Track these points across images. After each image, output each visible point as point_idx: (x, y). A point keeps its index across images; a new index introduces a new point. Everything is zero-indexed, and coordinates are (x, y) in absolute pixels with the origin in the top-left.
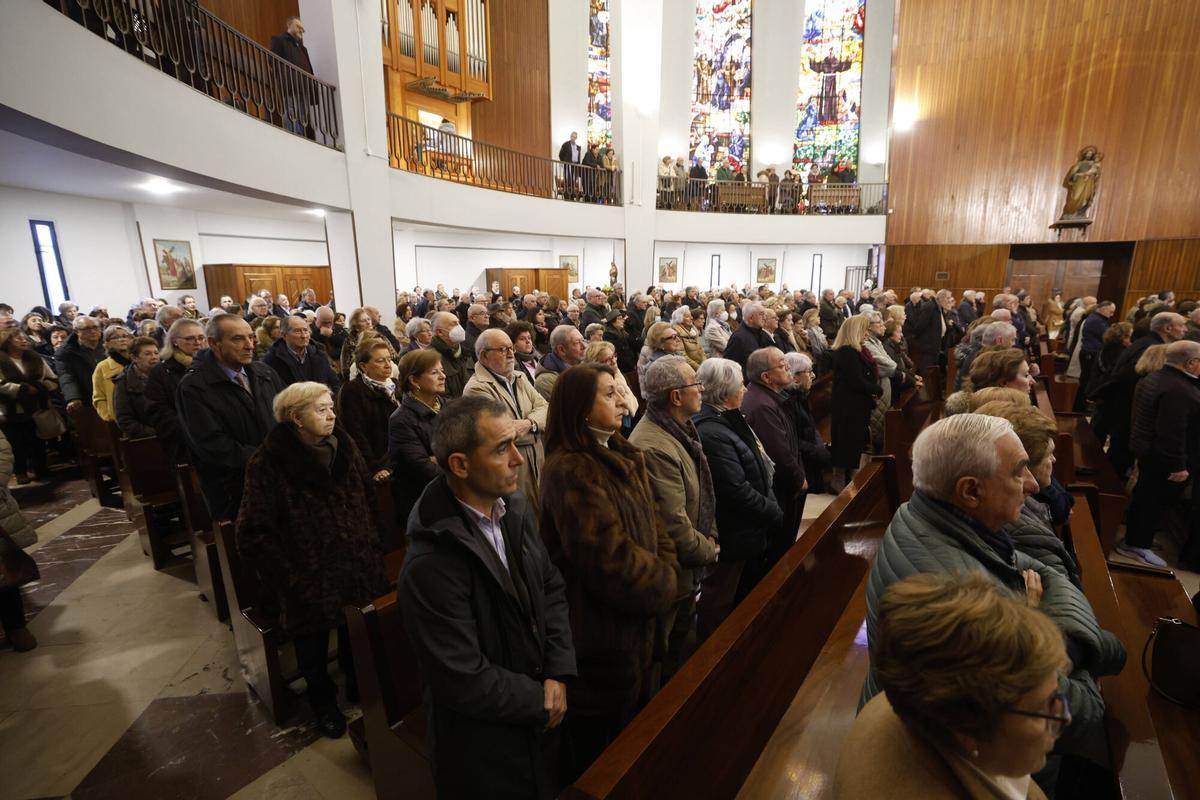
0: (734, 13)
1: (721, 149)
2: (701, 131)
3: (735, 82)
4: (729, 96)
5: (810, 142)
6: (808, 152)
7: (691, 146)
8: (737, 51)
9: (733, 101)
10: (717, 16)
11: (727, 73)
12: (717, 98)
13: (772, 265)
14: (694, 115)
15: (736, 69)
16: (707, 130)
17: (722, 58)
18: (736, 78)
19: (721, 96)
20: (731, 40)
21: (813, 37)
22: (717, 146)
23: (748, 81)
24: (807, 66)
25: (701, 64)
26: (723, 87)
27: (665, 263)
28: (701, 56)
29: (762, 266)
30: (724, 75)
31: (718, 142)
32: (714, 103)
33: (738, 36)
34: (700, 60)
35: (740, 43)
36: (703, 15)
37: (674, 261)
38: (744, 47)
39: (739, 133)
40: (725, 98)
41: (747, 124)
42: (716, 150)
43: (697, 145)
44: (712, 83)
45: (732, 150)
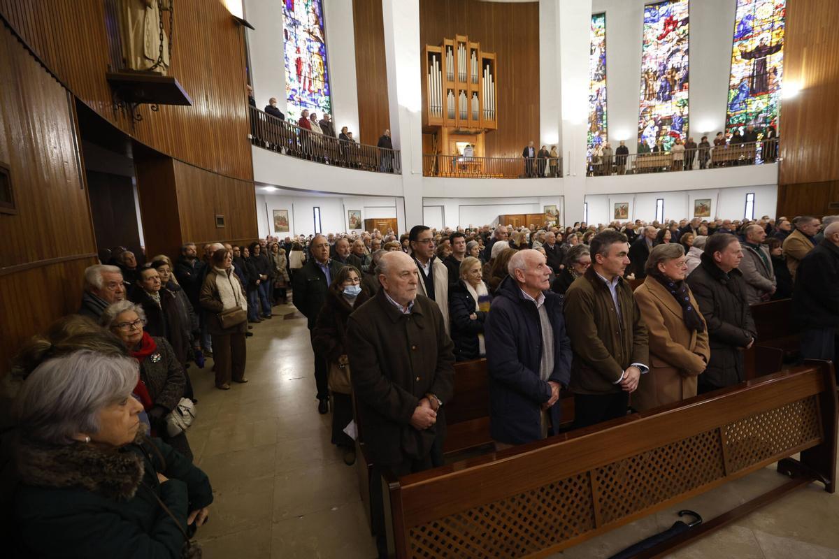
0: (674, 35)
1: (664, 127)
2: (648, 118)
3: (675, 81)
4: (670, 91)
5: (742, 111)
6: (741, 119)
7: (640, 129)
8: (676, 60)
9: (674, 94)
10: (659, 42)
11: (669, 76)
12: (661, 94)
13: (707, 204)
14: (642, 109)
15: (677, 72)
16: (653, 117)
17: (665, 67)
18: (676, 78)
19: (665, 92)
20: (672, 54)
21: (744, 35)
22: (660, 126)
23: (686, 78)
24: (739, 57)
25: (648, 75)
26: (666, 86)
27: (619, 207)
28: (648, 70)
29: (699, 204)
30: (666, 78)
31: (661, 123)
32: (658, 98)
33: (678, 50)
34: (647, 73)
35: (679, 55)
36: (649, 44)
37: (626, 205)
38: (683, 56)
39: (679, 114)
40: (667, 93)
41: (686, 108)
42: (661, 129)
43: (644, 128)
44: (657, 86)
45: (673, 127)
